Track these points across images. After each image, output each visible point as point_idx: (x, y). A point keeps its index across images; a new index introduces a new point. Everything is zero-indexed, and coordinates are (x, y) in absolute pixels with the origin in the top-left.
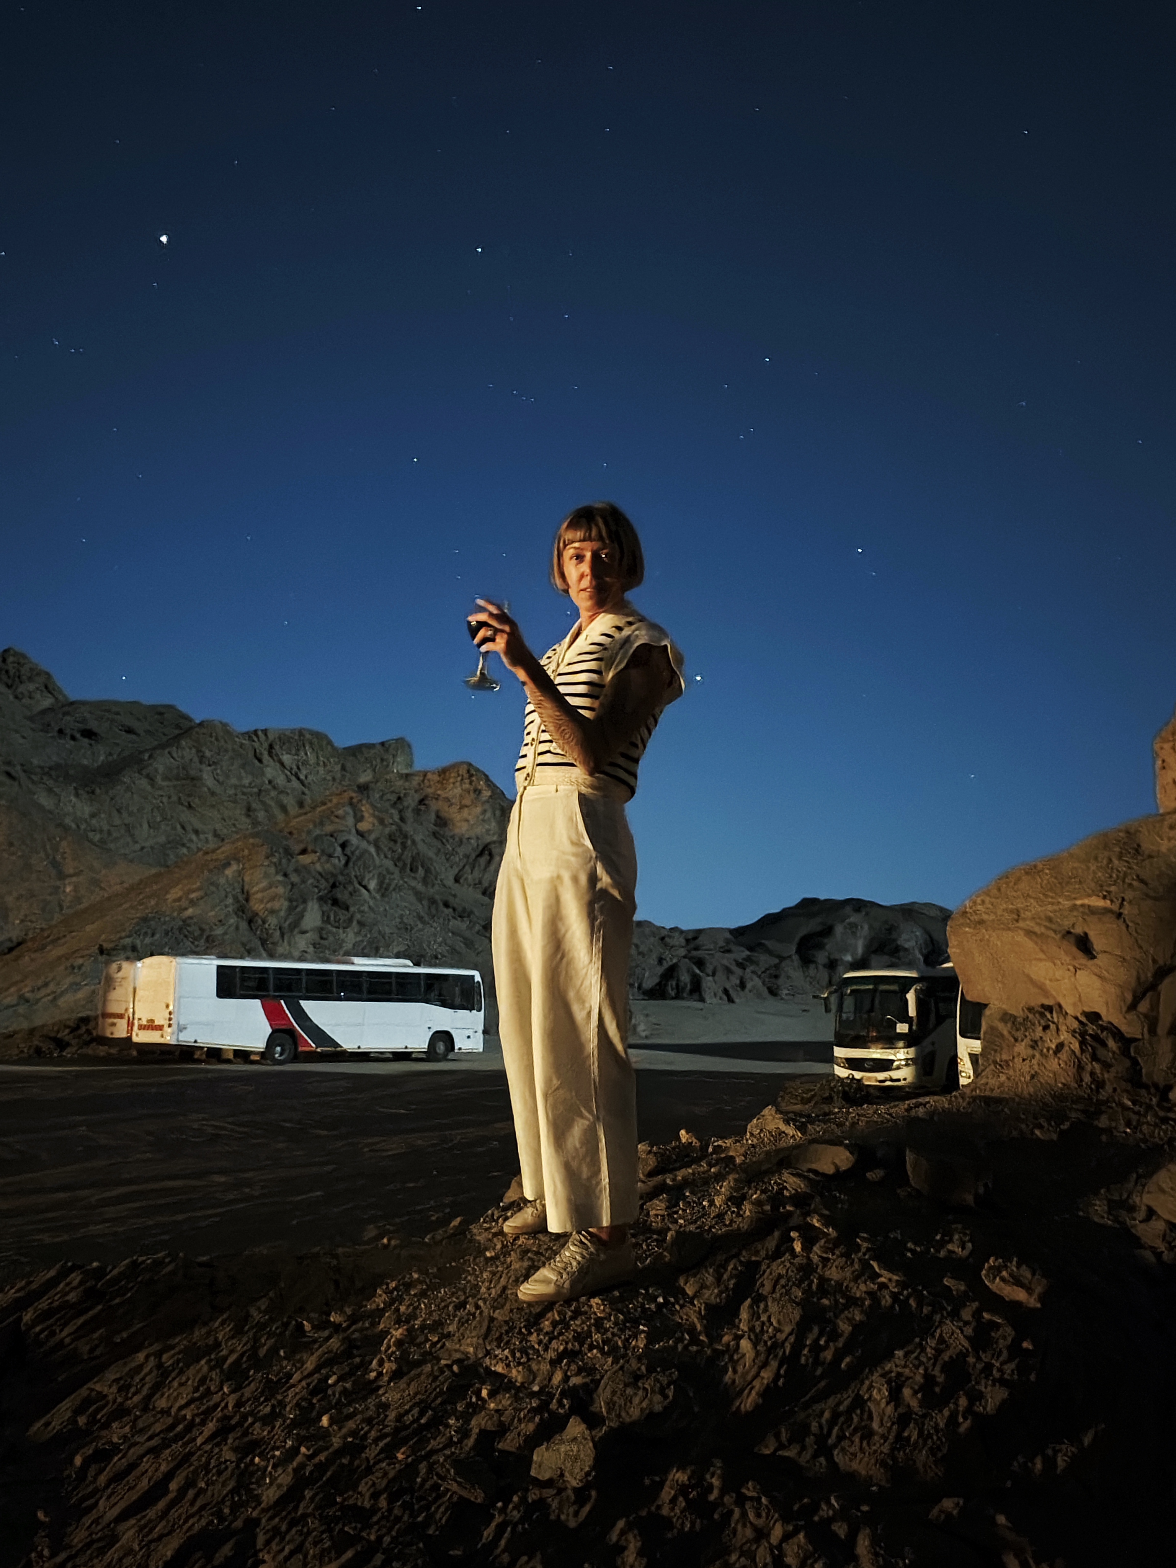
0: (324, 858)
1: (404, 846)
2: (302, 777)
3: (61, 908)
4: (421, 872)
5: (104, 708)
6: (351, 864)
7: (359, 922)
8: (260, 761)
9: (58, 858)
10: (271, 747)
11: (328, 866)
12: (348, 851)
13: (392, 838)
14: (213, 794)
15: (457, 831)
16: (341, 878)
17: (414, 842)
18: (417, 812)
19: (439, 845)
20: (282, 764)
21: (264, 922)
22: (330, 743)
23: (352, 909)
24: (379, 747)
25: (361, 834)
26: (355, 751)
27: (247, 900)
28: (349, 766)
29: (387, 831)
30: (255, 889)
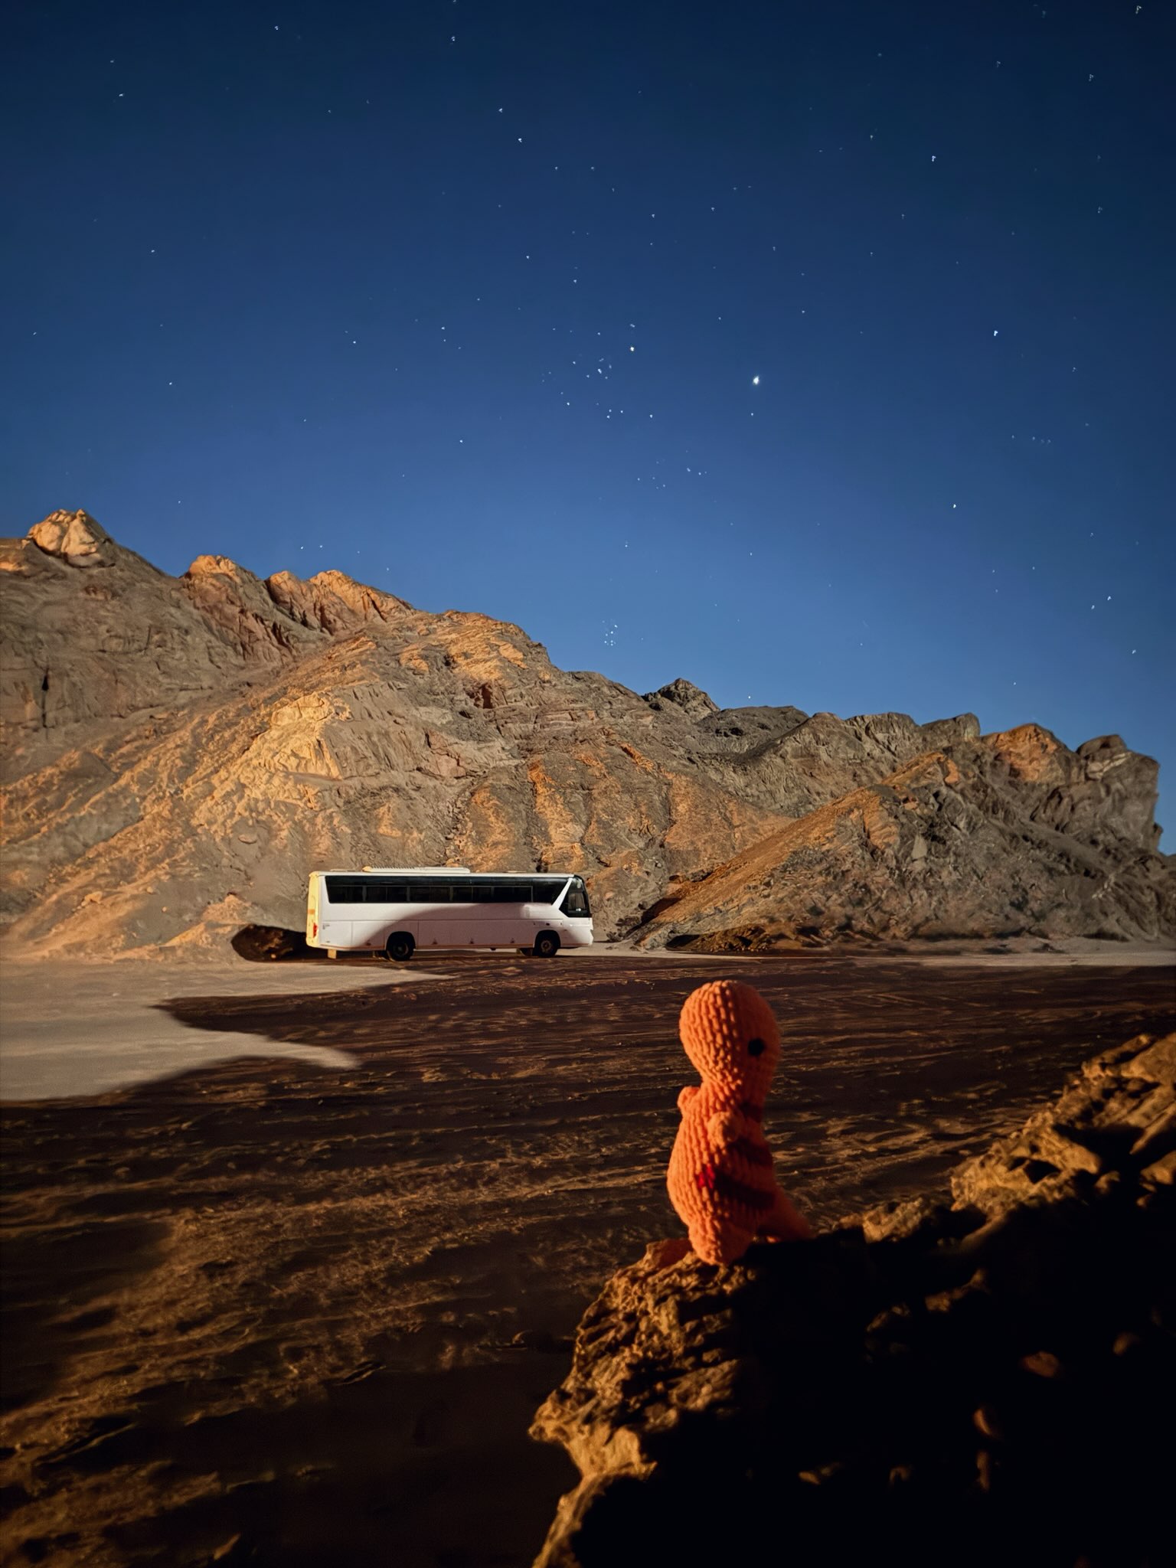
0: (922, 805)
1: (986, 795)
2: (893, 749)
3: (734, 848)
4: (1001, 814)
5: (746, 713)
6: (943, 809)
7: (955, 854)
8: (860, 739)
9: (728, 815)
10: (867, 729)
11: (926, 811)
12: (940, 799)
13: (974, 787)
14: (827, 765)
15: (1029, 779)
16: (937, 820)
17: (993, 790)
18: (994, 765)
19: (1016, 792)
20: (877, 741)
21: (883, 853)
22: (912, 721)
23: (948, 843)
24: (951, 722)
25: (948, 785)
26: (931, 727)
27: (869, 837)
28: (929, 738)
29: (970, 782)
30: (873, 829)
